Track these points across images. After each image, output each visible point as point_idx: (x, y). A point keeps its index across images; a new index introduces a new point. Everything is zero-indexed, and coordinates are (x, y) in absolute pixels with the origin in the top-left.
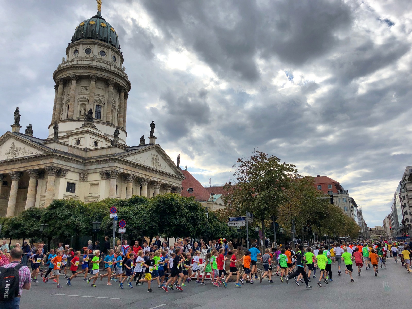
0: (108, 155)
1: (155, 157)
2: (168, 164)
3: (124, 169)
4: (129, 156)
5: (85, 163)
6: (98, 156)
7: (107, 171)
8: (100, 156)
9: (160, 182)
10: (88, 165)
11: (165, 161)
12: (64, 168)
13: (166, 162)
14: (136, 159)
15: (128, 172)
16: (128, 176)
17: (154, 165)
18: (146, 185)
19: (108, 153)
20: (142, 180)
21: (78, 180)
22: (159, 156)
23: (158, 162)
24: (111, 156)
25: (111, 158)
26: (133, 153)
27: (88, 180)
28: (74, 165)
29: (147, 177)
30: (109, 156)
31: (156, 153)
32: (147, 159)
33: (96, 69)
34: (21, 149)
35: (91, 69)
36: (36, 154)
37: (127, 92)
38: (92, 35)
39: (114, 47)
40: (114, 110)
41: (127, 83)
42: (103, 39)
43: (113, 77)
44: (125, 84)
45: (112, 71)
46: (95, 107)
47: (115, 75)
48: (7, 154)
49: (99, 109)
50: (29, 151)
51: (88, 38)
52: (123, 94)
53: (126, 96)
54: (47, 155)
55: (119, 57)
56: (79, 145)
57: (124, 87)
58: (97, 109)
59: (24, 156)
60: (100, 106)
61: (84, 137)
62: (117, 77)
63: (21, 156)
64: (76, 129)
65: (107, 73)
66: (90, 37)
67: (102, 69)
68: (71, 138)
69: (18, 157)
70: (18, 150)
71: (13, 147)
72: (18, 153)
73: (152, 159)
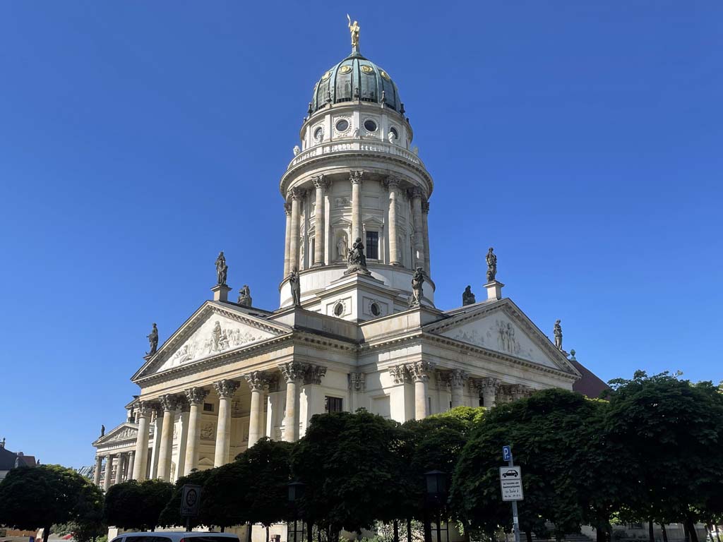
0: (403, 330)
1: (505, 330)
2: (536, 344)
3: (440, 358)
4: (448, 329)
5: (358, 351)
6: (383, 334)
7: (405, 365)
8: (388, 333)
9: (524, 386)
10: (365, 356)
11: (528, 336)
12: (318, 364)
13: (531, 339)
14: (465, 334)
15: (450, 365)
16: (451, 375)
17: (506, 347)
18: (494, 394)
19: (404, 325)
20: (483, 383)
21: (346, 388)
22: (513, 326)
23: (513, 340)
24: (411, 331)
25: (412, 335)
26: (457, 322)
27: (368, 389)
28: (336, 357)
29: (494, 375)
30: (405, 331)
31: (507, 320)
32: (489, 335)
33: (360, 158)
34: (231, 332)
35: (350, 160)
36: (261, 339)
37: (427, 197)
38: (347, 93)
39: (392, 110)
40: (403, 239)
41: (424, 179)
42: (369, 97)
43: (396, 169)
44: (420, 182)
45: (393, 158)
46: (365, 236)
47: (399, 164)
48: (209, 345)
49: (373, 240)
50: (248, 336)
51: (340, 101)
52: (418, 203)
53: (425, 207)
54: (282, 339)
55: (404, 128)
56: (342, 315)
57: (419, 188)
58: (370, 239)
59: (239, 346)
60: (375, 232)
61: (351, 297)
62: (404, 168)
63: (232, 346)
64: (333, 283)
65: (383, 162)
66: (343, 97)
67: (373, 156)
68: (324, 302)
69: (228, 349)
70: (227, 334)
71: (218, 330)
72: (228, 342)
73: (499, 334)
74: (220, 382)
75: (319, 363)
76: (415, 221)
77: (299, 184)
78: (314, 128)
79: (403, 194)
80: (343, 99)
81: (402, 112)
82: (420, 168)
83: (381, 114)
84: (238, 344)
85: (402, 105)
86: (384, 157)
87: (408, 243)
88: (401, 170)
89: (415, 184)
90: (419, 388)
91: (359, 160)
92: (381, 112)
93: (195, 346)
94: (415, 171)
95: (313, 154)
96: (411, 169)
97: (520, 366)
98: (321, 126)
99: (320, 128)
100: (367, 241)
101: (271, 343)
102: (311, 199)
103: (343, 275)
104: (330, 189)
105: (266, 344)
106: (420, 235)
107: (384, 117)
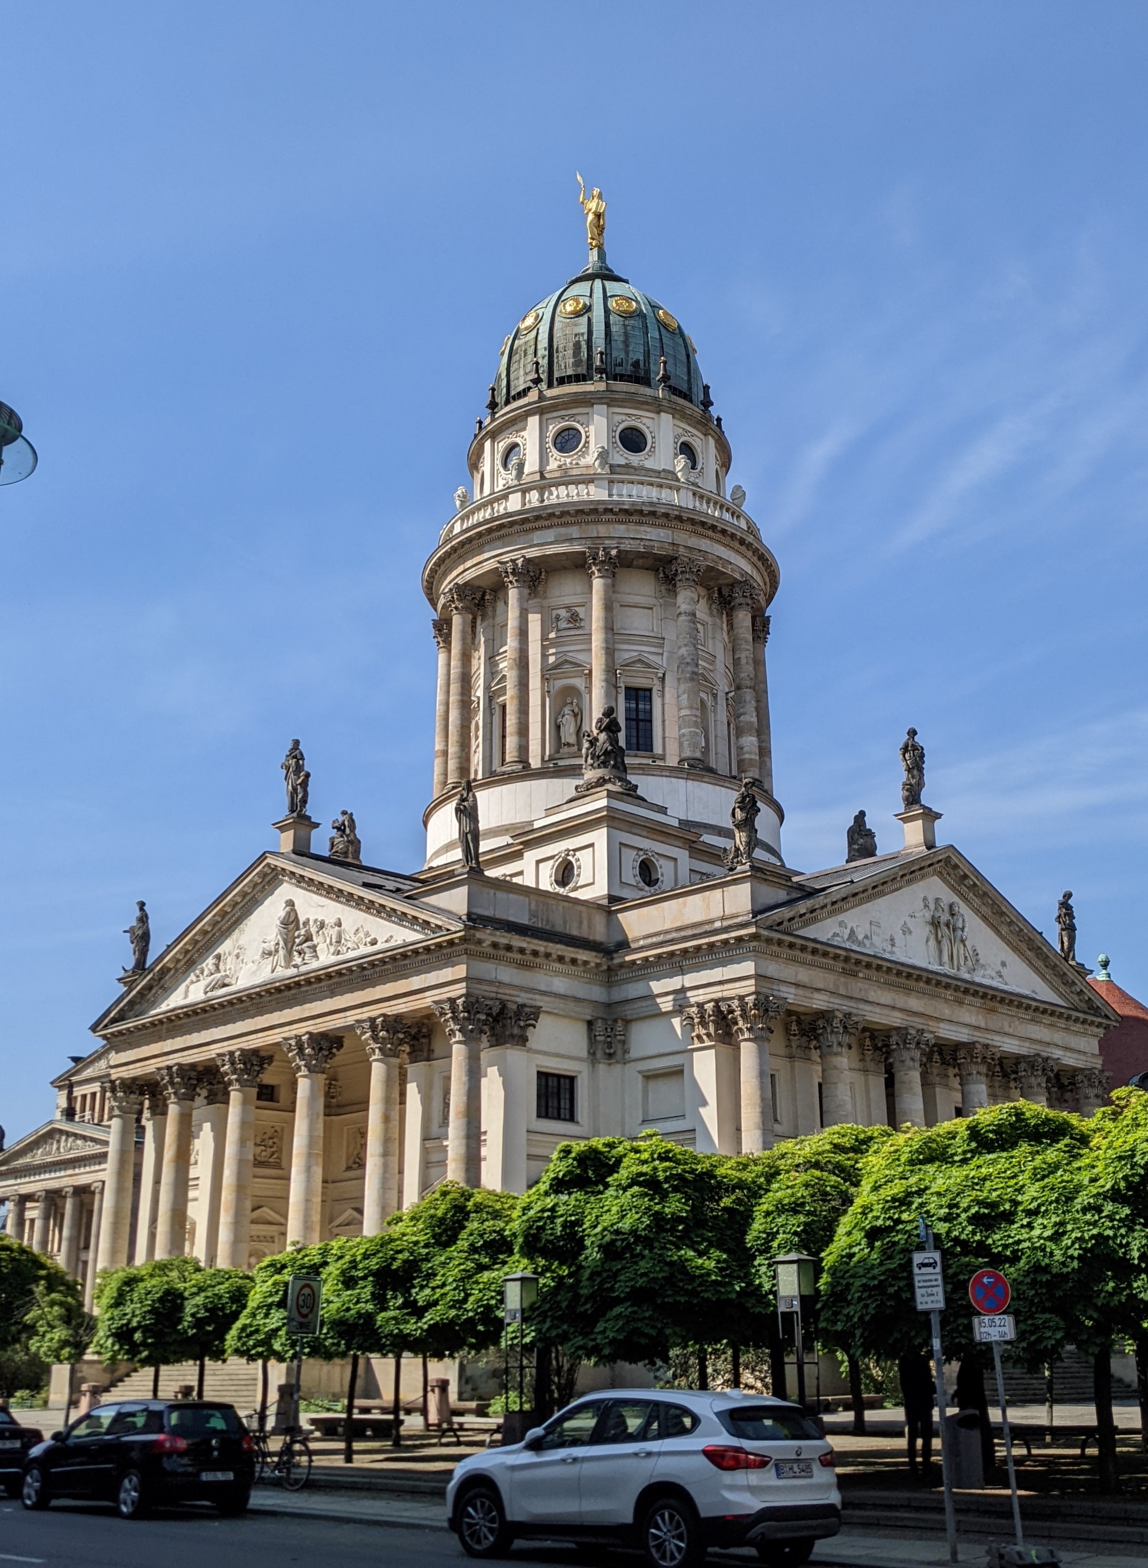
0: (711, 922)
1: (945, 917)
2: (1015, 949)
3: (797, 985)
4: (815, 920)
5: (609, 969)
6: (667, 932)
7: (717, 1001)
8: (679, 929)
9: (986, 1046)
10: (628, 981)
11: (998, 933)
12: (520, 1001)
13: (1003, 938)
14: (852, 931)
15: (819, 1002)
16: (821, 1023)
17: (946, 958)
18: (917, 1064)
19: (716, 912)
20: (894, 1039)
21: (584, 1054)
22: (963, 908)
23: (963, 941)
24: (730, 926)
25: (734, 934)
26: (834, 903)
27: (634, 1054)
28: (560, 984)
29: (918, 1023)
30: (718, 924)
31: (948, 896)
32: (906, 931)
33: (611, 517)
34: (322, 925)
35: (587, 523)
36: (392, 944)
37: (763, 603)
38: (577, 363)
39: (681, 401)
40: (709, 703)
41: (760, 564)
42: (629, 369)
43: (694, 542)
44: (748, 568)
45: (685, 516)
46: (622, 698)
47: (700, 530)
48: (270, 954)
49: (641, 706)
50: (361, 935)
51: (562, 381)
52: (744, 618)
53: (761, 627)
54: (439, 946)
55: (711, 442)
56: (571, 885)
57: (745, 583)
58: (633, 706)
59: (340, 958)
60: (645, 690)
61: (592, 845)
62: (711, 539)
63: (326, 958)
64: (550, 811)
65: (662, 526)
66: (570, 372)
67: (641, 512)
68: (531, 856)
69: (315, 965)
70: (313, 930)
71: (291, 922)
72: (314, 948)
73: (928, 928)
74: (298, 1037)
75: (523, 998)
76: (736, 662)
77: (469, 575)
78: (502, 446)
79: (710, 598)
80: (569, 377)
81: (707, 403)
82: (750, 539)
83: (658, 413)
84: (338, 953)
85: (706, 388)
86: (666, 515)
87: (722, 715)
88: (704, 544)
89: (737, 576)
90: (748, 1052)
91: (608, 522)
92: (657, 407)
93: (237, 956)
94: (736, 545)
95: (500, 508)
96: (727, 540)
97: (978, 1001)
98: (518, 440)
99: (517, 445)
100: (628, 710)
101: (416, 952)
102: (494, 610)
103: (574, 794)
104: (540, 588)
105: (404, 956)
106: (749, 695)
107: (666, 418)
